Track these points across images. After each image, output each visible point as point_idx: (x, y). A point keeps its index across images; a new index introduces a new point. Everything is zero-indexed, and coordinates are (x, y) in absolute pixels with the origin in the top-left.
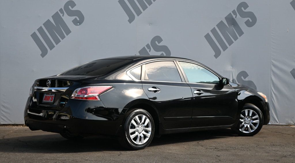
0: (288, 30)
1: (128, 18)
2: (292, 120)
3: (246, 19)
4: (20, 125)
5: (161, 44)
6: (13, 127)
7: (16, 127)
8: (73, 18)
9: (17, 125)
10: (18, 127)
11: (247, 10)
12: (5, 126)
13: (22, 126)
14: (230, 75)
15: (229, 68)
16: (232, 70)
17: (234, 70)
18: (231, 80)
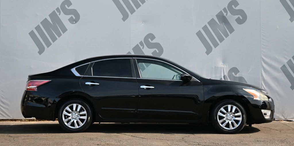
0: (278, 28)
1: (121, 16)
2: (283, 116)
3: (237, 17)
4: (18, 120)
5: (154, 41)
6: (12, 122)
7: (14, 122)
8: (70, 16)
9: (15, 120)
10: (16, 122)
11: (237, 8)
12: (3, 121)
13: (20, 121)
14: (221, 71)
15: (220, 64)
16: (224, 67)
17: (225, 66)
18: (223, 76)
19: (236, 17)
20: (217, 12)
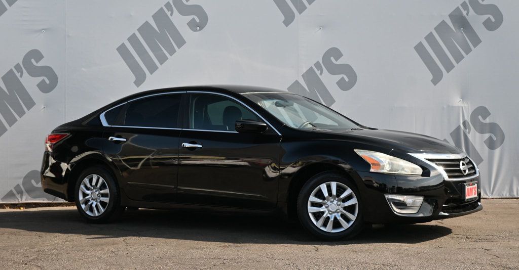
1: (282, 18)
5: (340, 62)
8: (190, 18)
11: (486, 2)
14: (459, 114)
15: (457, 101)
16: (463, 105)
17: (466, 105)
18: (461, 122)
19: (485, 17)
20: (451, 10)
